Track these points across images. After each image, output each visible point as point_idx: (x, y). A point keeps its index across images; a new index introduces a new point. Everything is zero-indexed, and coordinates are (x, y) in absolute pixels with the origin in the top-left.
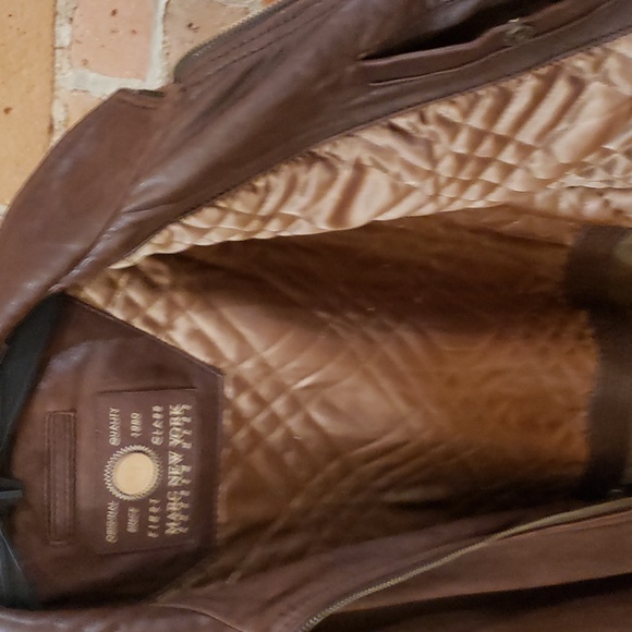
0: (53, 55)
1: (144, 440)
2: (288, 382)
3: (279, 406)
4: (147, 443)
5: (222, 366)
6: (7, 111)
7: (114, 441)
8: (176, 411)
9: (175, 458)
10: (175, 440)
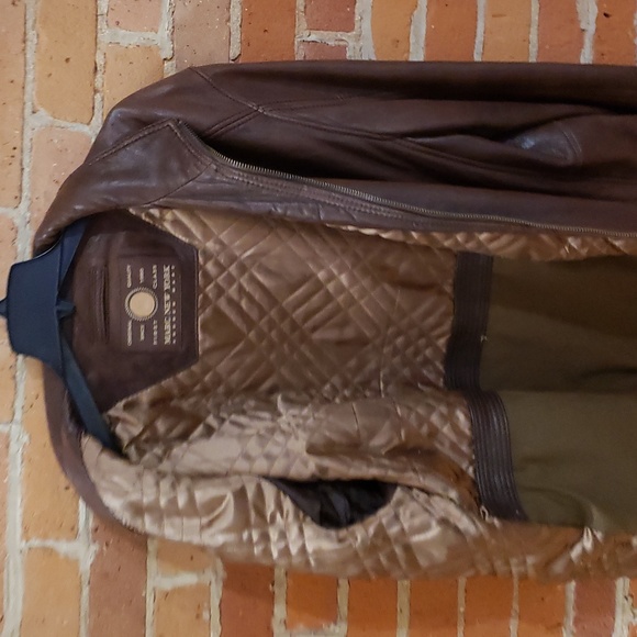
0: (97, 20)
1: (147, 285)
2: (238, 254)
3: (233, 269)
4: (150, 287)
5: (196, 243)
6: (67, 60)
7: (129, 285)
8: (167, 269)
9: (167, 297)
10: (167, 286)
